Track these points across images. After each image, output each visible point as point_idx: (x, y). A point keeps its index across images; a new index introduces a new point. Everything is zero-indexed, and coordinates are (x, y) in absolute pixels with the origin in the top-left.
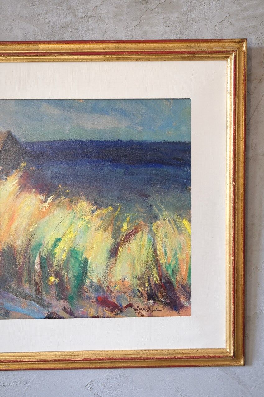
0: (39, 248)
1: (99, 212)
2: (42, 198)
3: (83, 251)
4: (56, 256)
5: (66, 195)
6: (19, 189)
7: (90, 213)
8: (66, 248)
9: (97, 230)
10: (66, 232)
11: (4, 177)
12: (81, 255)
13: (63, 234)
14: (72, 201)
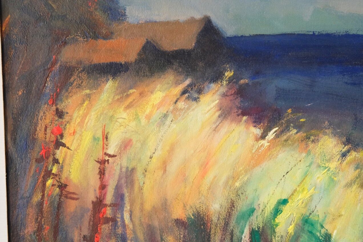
0: (250, 216)
1: (353, 155)
2: (257, 131)
3: (323, 221)
4: (277, 230)
5: (299, 127)
6: (219, 117)
7: (338, 157)
8: (294, 216)
9: (349, 185)
10: (295, 190)
11: (196, 95)
12: (319, 228)
13: (290, 193)
14: (309, 138)
